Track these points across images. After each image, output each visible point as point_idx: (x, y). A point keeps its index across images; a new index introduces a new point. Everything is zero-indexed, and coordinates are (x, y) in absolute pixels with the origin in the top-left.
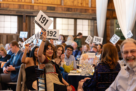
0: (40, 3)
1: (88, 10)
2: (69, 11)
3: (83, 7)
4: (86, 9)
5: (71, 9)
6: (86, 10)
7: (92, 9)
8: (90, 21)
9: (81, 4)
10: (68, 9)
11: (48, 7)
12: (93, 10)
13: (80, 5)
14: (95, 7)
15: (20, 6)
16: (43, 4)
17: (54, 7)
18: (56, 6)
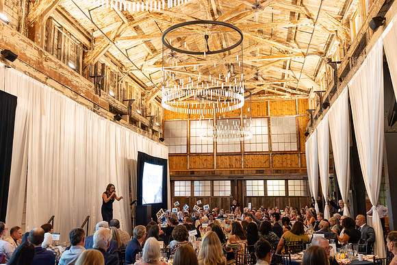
0: (250, 167)
1: (298, 170)
2: (278, 173)
3: (293, 167)
5: (280, 170)
6: (296, 171)
7: (302, 168)
8: (302, 181)
9: (291, 165)
10: (277, 171)
11: (257, 170)
12: (303, 170)
13: (289, 166)
14: (306, 167)
15: (231, 172)
16: (252, 168)
17: (263, 170)
18: (265, 169)
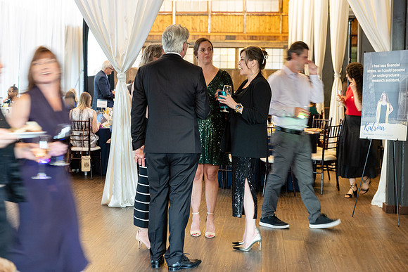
0: (218, 32)
1: (278, 37)
2: (253, 39)
4: (275, 37)
5: (256, 36)
7: (283, 35)
10: (252, 37)
11: (227, 36)
12: (284, 37)
13: (267, 31)
14: (288, 33)
16: (221, 32)
17: (235, 36)
18: (236, 34)
